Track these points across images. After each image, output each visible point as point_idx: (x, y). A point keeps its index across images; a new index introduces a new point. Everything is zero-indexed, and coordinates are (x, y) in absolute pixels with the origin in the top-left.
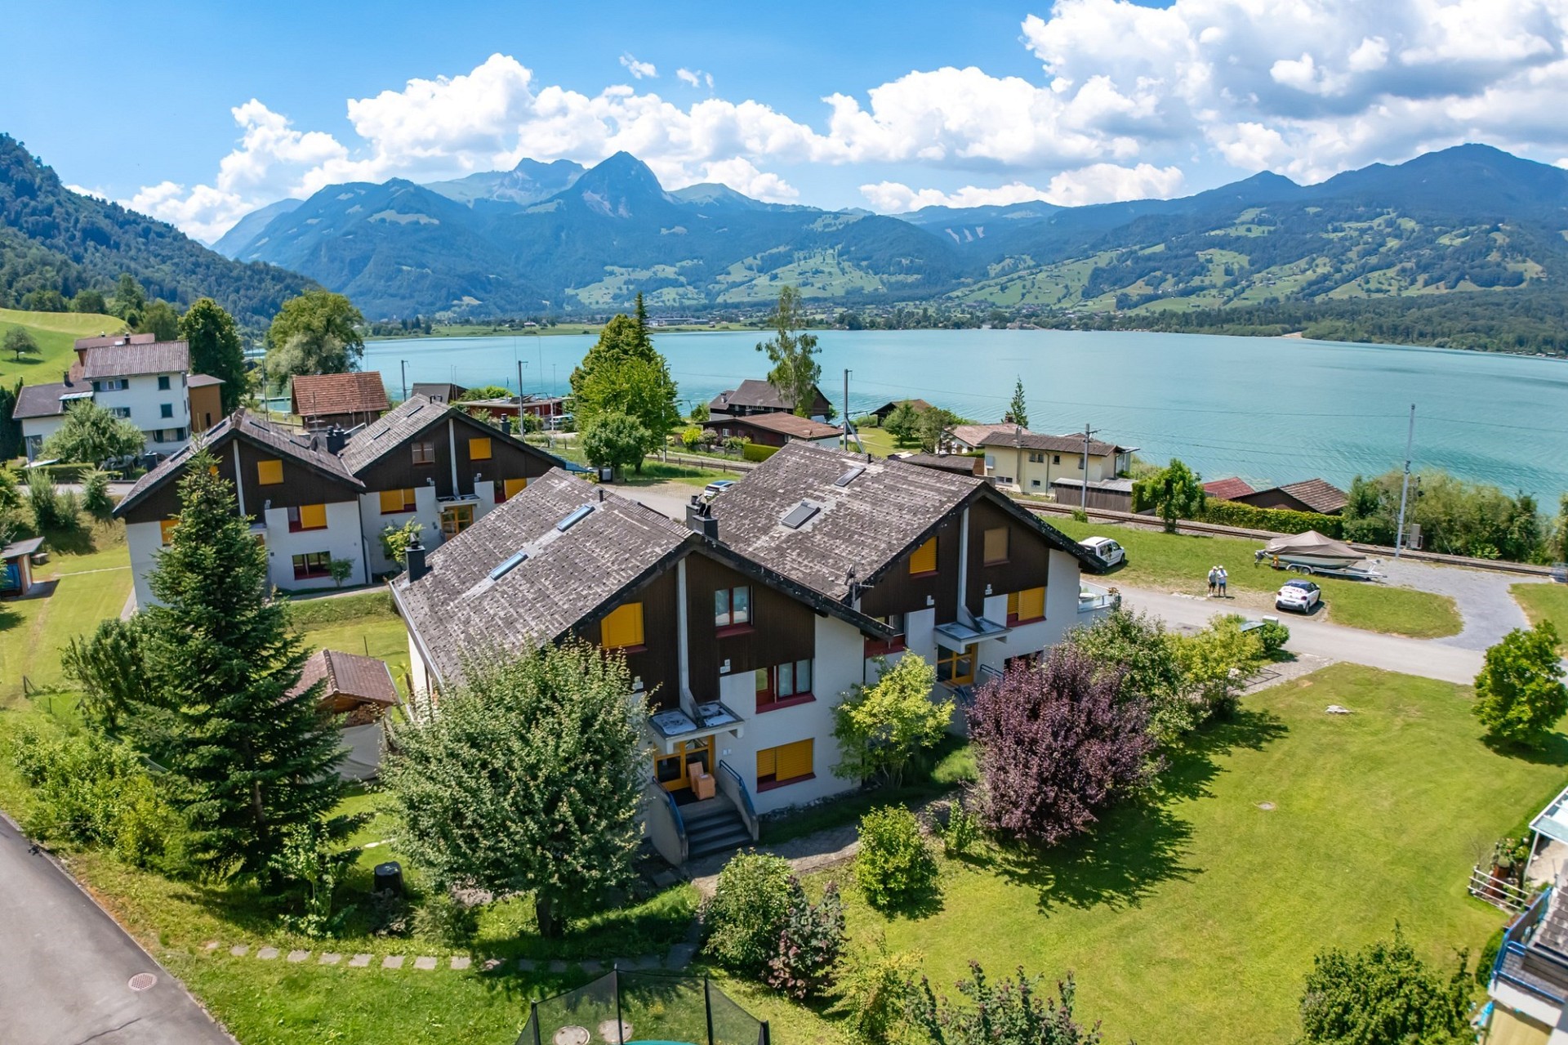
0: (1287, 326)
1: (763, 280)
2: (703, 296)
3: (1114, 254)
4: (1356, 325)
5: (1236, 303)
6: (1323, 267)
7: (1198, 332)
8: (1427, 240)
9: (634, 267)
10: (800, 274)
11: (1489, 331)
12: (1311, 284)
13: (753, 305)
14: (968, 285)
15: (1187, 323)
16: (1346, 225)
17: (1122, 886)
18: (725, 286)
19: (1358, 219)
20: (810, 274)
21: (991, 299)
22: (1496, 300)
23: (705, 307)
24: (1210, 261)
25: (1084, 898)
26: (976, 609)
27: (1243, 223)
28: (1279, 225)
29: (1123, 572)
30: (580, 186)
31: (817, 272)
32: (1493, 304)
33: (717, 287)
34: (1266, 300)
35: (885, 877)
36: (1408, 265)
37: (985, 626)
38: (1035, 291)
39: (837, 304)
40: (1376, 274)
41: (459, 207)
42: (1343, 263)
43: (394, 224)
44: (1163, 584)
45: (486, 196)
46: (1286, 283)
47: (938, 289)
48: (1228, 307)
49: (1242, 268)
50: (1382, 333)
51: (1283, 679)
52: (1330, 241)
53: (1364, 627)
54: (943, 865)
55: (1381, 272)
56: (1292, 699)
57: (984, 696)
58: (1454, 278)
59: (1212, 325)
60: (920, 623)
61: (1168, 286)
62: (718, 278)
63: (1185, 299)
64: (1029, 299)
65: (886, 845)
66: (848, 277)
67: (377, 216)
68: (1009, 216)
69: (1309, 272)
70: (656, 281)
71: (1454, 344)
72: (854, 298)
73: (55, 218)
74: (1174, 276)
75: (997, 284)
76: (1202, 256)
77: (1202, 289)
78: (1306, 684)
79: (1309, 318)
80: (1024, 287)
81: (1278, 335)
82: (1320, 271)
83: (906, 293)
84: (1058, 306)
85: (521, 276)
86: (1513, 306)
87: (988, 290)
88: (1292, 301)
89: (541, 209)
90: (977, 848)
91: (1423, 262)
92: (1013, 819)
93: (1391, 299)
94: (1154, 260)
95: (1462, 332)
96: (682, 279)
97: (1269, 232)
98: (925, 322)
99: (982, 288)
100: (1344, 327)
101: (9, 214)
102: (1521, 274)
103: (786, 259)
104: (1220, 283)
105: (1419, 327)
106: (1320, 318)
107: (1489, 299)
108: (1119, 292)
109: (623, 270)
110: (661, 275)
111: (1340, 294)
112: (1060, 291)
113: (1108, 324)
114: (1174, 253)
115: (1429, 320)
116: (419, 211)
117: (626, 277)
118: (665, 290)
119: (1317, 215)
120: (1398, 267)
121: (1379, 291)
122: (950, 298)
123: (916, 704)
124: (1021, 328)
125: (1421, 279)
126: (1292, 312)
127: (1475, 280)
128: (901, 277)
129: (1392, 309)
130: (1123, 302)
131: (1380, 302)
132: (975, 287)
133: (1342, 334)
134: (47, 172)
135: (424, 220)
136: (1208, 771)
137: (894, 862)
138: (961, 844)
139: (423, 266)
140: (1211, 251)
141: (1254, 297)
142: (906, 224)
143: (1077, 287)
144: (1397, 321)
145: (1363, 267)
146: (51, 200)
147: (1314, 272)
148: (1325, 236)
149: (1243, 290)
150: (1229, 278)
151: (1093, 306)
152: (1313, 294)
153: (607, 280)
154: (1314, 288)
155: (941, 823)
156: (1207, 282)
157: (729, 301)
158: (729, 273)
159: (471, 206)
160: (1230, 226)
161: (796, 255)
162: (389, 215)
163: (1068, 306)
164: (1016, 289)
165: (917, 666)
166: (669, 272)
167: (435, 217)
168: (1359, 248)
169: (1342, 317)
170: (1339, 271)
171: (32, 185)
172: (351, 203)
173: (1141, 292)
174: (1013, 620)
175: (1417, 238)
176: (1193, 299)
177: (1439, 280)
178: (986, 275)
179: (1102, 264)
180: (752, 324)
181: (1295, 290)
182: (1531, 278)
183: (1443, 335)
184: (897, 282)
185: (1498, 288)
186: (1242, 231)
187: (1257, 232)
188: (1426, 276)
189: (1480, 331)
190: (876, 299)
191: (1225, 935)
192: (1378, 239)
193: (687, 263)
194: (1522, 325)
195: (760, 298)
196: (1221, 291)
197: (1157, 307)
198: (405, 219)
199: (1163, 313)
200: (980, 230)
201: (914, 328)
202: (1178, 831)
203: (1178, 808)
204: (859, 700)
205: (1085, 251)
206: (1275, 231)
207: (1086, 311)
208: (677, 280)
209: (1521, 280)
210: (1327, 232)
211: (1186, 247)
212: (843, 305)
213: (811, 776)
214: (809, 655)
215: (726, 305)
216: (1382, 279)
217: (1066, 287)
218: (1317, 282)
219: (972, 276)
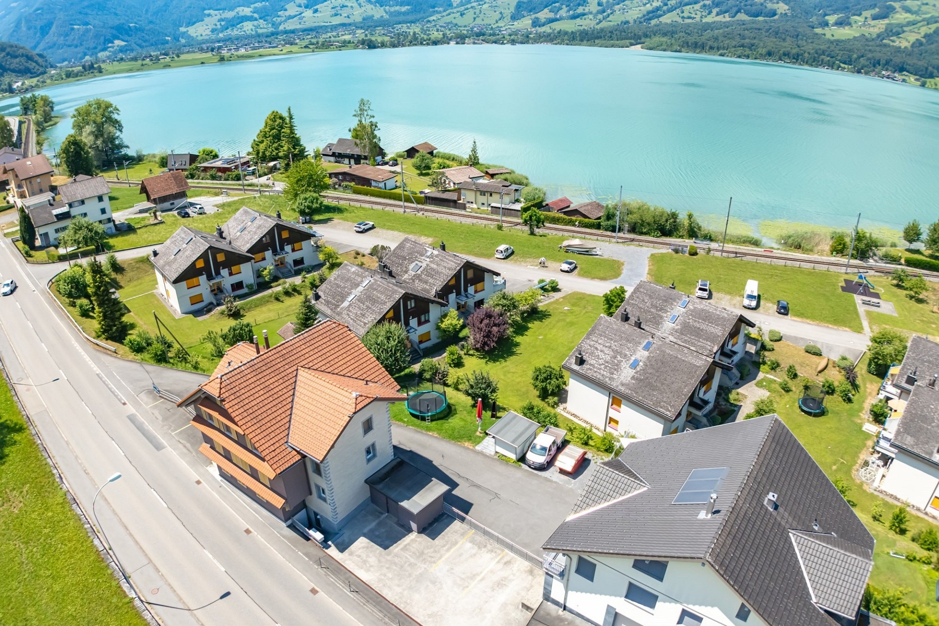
0: (633, 41)
1: (308, 13)
2: (270, 25)
4: (673, 41)
5: (604, 24)
6: (657, 2)
7: (580, 45)
9: (224, 9)
10: (332, 8)
11: (751, 46)
12: (649, 13)
13: (304, 30)
14: (440, 12)
15: (574, 39)
17: (503, 358)
18: (284, 18)
20: (339, 8)
21: (454, 21)
22: (758, 26)
23: (273, 34)
25: (495, 361)
26: (466, 290)
29: (512, 257)
31: (343, 6)
32: (756, 29)
33: (279, 19)
34: (622, 23)
35: (453, 360)
37: (469, 295)
38: (482, 16)
39: (357, 28)
40: (688, 7)
44: (525, 262)
46: (634, 11)
47: (422, 15)
48: (598, 27)
49: (608, 2)
50: (688, 46)
51: (555, 299)
53: (587, 277)
54: (464, 356)
55: (691, 6)
56: (555, 306)
57: (470, 318)
58: (734, 11)
59: (588, 40)
60: (452, 297)
61: (563, 13)
62: (279, 13)
63: (574, 21)
64: (478, 21)
65: (452, 353)
66: (363, 9)
69: (648, 5)
70: (238, 18)
71: (730, 54)
72: (368, 24)
74: (567, 7)
75: (458, 12)
77: (584, 15)
78: (562, 300)
79: (646, 36)
80: (475, 13)
81: (628, 47)
82: (655, 4)
83: (401, 18)
84: (497, 25)
85: (151, 22)
86: (767, 31)
87: (452, 15)
88: (637, 24)
90: (471, 352)
92: (478, 346)
93: (696, 24)
95: (735, 47)
96: (256, 15)
98: (415, 41)
99: (449, 14)
100: (666, 42)
102: (775, 10)
104: (594, 11)
105: (710, 43)
106: (653, 36)
107: (754, 26)
108: (533, 16)
109: (216, 12)
110: (241, 14)
111: (667, 19)
112: (497, 16)
113: (526, 39)
115: (716, 39)
117: (219, 17)
118: (245, 24)
120: (702, 3)
121: (689, 18)
122: (429, 21)
123: (455, 322)
124: (474, 43)
125: (715, 11)
126: (636, 32)
127: (748, 13)
128: (397, 8)
129: (695, 30)
130: (536, 23)
131: (688, 25)
132: (444, 14)
133: (664, 47)
136: (527, 329)
137: (454, 357)
138: (467, 352)
139: (87, 24)
141: (616, 19)
143: (508, 13)
144: (698, 40)
145: (680, 2)
147: (651, 5)
149: (608, 16)
150: (600, 8)
151: (518, 25)
152: (650, 19)
153: (207, 19)
154: (651, 15)
155: (463, 347)
156: (587, 11)
157: (288, 28)
158: (286, 10)
163: (502, 25)
164: (470, 15)
165: (453, 312)
166: (247, 11)
169: (666, 35)
170: (666, 5)
173: (547, 16)
174: (476, 292)
176: (577, 22)
177: (726, 12)
178: (451, 6)
181: (640, 16)
182: (781, 13)
183: (724, 48)
184: (395, 11)
185: (761, 18)
188: (718, 9)
189: (745, 47)
190: (382, 23)
191: (525, 366)
193: (258, 5)
194: (771, 43)
195: (308, 25)
196: (595, 16)
197: (557, 26)
199: (560, 31)
201: (409, 45)
202: (517, 345)
203: (518, 339)
204: (442, 322)
207: (513, 29)
208: (252, 16)
209: (774, 14)
212: (362, 28)
213: (430, 339)
214: (428, 312)
215: (286, 32)
216: (692, 11)
217: (501, 13)
218: (653, 12)
219: (441, 6)
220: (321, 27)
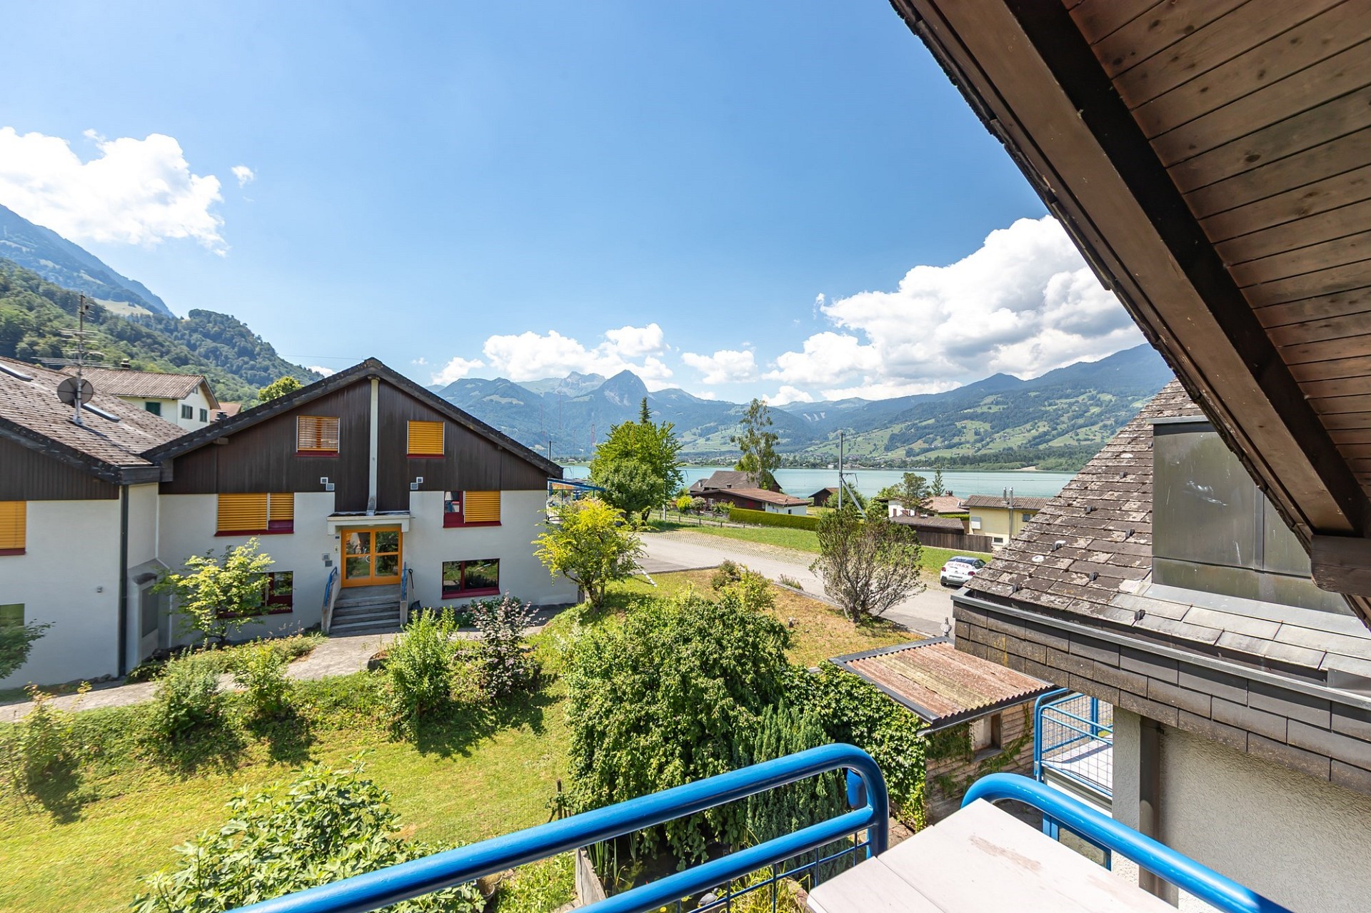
0: (1024, 463)
1: (701, 441)
3: (903, 426)
5: (983, 452)
6: (1043, 427)
8: (1123, 406)
10: (722, 438)
12: (1035, 438)
14: (817, 444)
16: (1058, 401)
19: (1067, 397)
21: (830, 452)
24: (965, 427)
27: (985, 405)
28: (1010, 404)
30: (602, 388)
34: (1004, 449)
36: (1108, 423)
38: (856, 447)
40: (1084, 429)
41: (537, 397)
42: (1058, 424)
43: (497, 403)
45: (551, 391)
46: (1017, 438)
47: (800, 446)
48: (979, 453)
49: (986, 431)
52: (1046, 412)
55: (1087, 428)
59: (971, 464)
61: (938, 443)
63: (950, 450)
64: (853, 452)
67: (488, 398)
68: (839, 407)
69: (1034, 431)
73: (269, 374)
74: (941, 437)
75: (834, 444)
76: (959, 425)
77: (960, 444)
79: (1039, 458)
80: (850, 445)
82: (1041, 430)
84: (870, 456)
85: (568, 435)
87: (829, 447)
88: (1023, 449)
89: (581, 399)
91: (1121, 419)
93: (1098, 445)
94: (928, 428)
97: (1004, 409)
98: (795, 464)
99: (825, 446)
100: (1066, 462)
101: (232, 366)
103: (715, 430)
104: (972, 440)
106: (1046, 458)
108: (907, 448)
111: (1057, 443)
112: (871, 447)
113: (902, 465)
114: (941, 424)
116: (512, 397)
119: (1036, 397)
120: (1101, 424)
121: (1086, 440)
122: (807, 451)
126: (1025, 455)
130: (910, 453)
131: (1089, 446)
132: (821, 445)
133: (1065, 467)
134: (266, 346)
135: (515, 402)
139: (514, 427)
140: (965, 421)
141: (997, 446)
142: (781, 411)
143: (881, 445)
145: (1073, 426)
146: (267, 363)
147: (1037, 431)
148: (1043, 408)
149: (988, 444)
150: (978, 437)
151: (891, 455)
152: (1038, 444)
154: (1038, 440)
156: (963, 440)
158: (683, 437)
159: (542, 396)
160: (976, 407)
161: (720, 428)
162: (495, 398)
163: (877, 456)
164: (845, 447)
167: (521, 400)
168: (1068, 415)
169: (1063, 456)
170: (1055, 429)
171: (253, 351)
172: (473, 390)
173: (921, 447)
175: (1113, 405)
176: (955, 450)
178: (827, 439)
179: (896, 431)
180: (696, 463)
181: (1024, 442)
186: (985, 409)
187: (995, 409)
192: (1083, 408)
195: (699, 450)
196: (973, 445)
197: (932, 455)
198: (504, 401)
199: (937, 459)
200: (823, 414)
201: (789, 467)
205: (885, 424)
206: (1008, 408)
207: (887, 458)
210: (1045, 406)
211: (948, 420)
216: (1088, 433)
217: (875, 445)
218: (1039, 437)
219: (819, 439)
220: (711, 453)
